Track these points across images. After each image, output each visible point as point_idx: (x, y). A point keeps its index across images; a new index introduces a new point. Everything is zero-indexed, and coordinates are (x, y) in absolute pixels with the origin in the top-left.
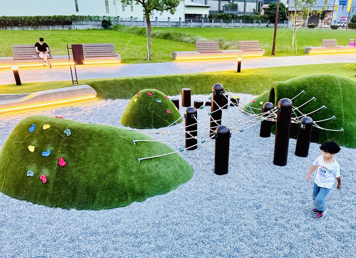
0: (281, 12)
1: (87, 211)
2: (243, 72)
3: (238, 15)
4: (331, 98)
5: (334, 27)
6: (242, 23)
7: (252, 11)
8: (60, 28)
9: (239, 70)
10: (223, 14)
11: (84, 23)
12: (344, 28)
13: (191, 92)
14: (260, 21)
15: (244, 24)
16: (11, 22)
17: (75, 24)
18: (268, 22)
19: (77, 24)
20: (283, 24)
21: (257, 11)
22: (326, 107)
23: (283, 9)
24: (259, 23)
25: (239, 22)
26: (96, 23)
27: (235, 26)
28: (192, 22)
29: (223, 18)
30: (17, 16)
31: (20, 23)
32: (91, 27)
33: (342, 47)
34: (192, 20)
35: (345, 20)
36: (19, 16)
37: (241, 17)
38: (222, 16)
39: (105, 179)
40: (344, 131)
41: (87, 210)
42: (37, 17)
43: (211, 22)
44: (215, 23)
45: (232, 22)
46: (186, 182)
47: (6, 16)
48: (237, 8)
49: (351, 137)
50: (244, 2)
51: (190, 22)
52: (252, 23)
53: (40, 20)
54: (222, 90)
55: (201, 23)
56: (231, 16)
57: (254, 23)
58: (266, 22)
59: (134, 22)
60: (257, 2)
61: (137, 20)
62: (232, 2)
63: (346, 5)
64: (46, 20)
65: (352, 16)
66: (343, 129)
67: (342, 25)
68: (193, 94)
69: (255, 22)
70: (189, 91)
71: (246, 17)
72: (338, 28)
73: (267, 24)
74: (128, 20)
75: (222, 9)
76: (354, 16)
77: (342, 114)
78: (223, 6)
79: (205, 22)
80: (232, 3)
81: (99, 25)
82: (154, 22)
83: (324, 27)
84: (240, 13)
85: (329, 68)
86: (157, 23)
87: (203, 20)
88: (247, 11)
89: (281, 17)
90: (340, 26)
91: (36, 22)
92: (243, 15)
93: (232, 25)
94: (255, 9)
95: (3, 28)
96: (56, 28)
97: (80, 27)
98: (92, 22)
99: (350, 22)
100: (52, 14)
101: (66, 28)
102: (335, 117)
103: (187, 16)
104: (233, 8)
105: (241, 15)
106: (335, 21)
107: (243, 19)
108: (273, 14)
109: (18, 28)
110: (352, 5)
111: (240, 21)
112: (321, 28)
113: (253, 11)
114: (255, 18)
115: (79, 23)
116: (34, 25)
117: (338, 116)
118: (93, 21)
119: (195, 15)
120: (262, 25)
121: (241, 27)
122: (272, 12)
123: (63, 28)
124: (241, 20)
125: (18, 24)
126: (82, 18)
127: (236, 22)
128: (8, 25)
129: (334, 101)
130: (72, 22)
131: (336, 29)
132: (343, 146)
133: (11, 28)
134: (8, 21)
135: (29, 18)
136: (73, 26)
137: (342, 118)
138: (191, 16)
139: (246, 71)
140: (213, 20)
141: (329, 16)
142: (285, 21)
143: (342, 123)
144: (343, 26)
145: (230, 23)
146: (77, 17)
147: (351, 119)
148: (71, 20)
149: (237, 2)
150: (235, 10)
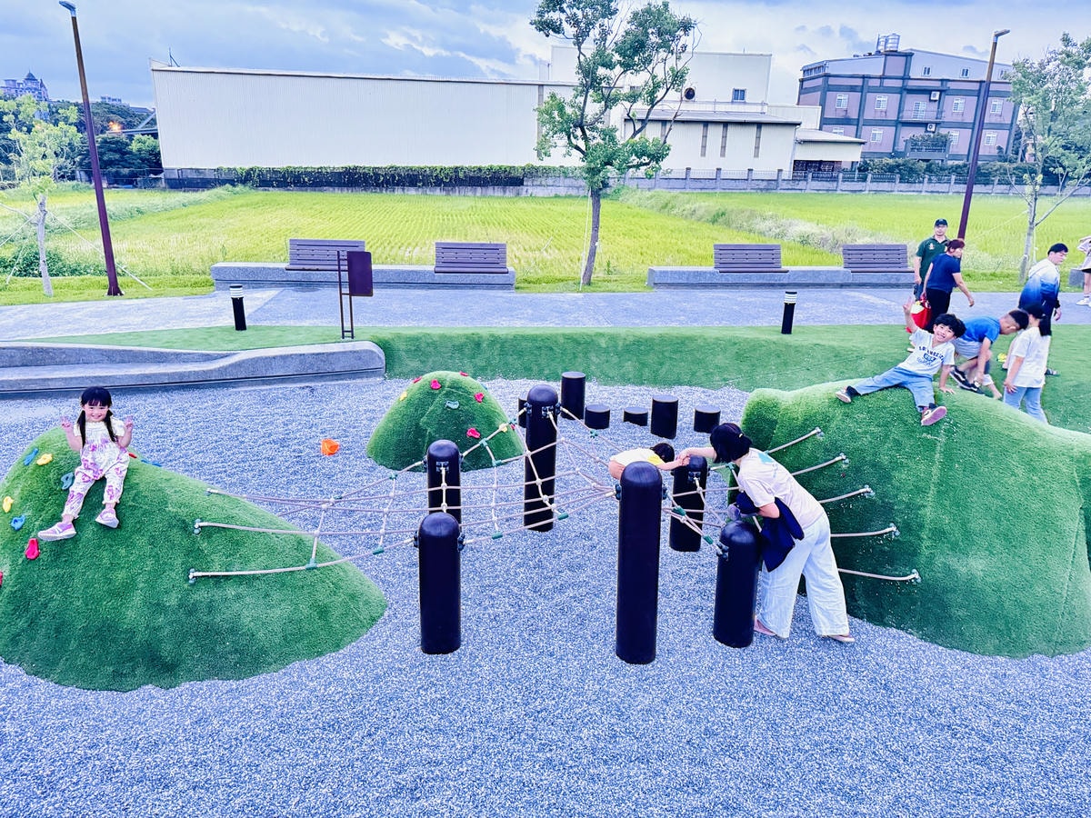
1: (42, 681)
2: (799, 333)
3: (948, 163)
4: (897, 466)
6: (955, 183)
7: (995, 152)
8: (498, 192)
9: (786, 329)
10: (900, 161)
11: (550, 181)
14: (1014, 179)
16: (404, 178)
17: (529, 184)
18: (1040, 182)
19: (535, 183)
21: (1009, 152)
22: (873, 494)
24: (1009, 184)
25: (948, 182)
26: (575, 183)
27: (932, 192)
28: (810, 180)
29: (900, 170)
30: (417, 165)
31: (420, 181)
32: (562, 191)
34: (810, 175)
36: (422, 166)
37: (954, 170)
38: (898, 166)
40: (919, 581)
41: (43, 679)
42: (456, 170)
43: (864, 179)
44: (875, 183)
45: (926, 180)
46: (320, 654)
47: (398, 166)
48: (945, 145)
49: (944, 606)
50: (971, 130)
51: (806, 180)
52: (987, 184)
53: (461, 175)
55: (835, 184)
56: (924, 165)
60: (1011, 130)
61: (671, 176)
62: (933, 129)
64: (471, 174)
66: (917, 576)
69: (996, 182)
70: (580, 380)
75: (901, 147)
77: (921, 526)
78: (906, 141)
79: (845, 180)
80: (934, 132)
81: (581, 186)
84: (955, 157)
87: (841, 175)
91: (451, 179)
93: (924, 189)
94: (1004, 147)
95: (386, 190)
96: (490, 190)
97: (539, 192)
98: (568, 182)
100: (485, 164)
101: (511, 191)
102: (894, 529)
103: (801, 166)
104: (936, 145)
105: (956, 162)
107: (958, 174)
109: (416, 190)
111: (950, 180)
113: (997, 151)
114: (996, 171)
115: (539, 183)
116: (446, 184)
117: (906, 528)
118: (570, 177)
119: (821, 162)
123: (505, 192)
124: (953, 177)
125: (416, 182)
126: (546, 172)
127: (939, 181)
128: (398, 185)
129: (903, 476)
130: (525, 179)
132: (911, 634)
133: (403, 189)
134: (399, 175)
135: (439, 170)
136: (525, 188)
137: (920, 539)
138: (811, 166)
140: (870, 176)
143: (915, 553)
145: (920, 182)
146: (537, 170)
147: (954, 547)
148: (524, 177)
149: (948, 130)
150: (940, 150)
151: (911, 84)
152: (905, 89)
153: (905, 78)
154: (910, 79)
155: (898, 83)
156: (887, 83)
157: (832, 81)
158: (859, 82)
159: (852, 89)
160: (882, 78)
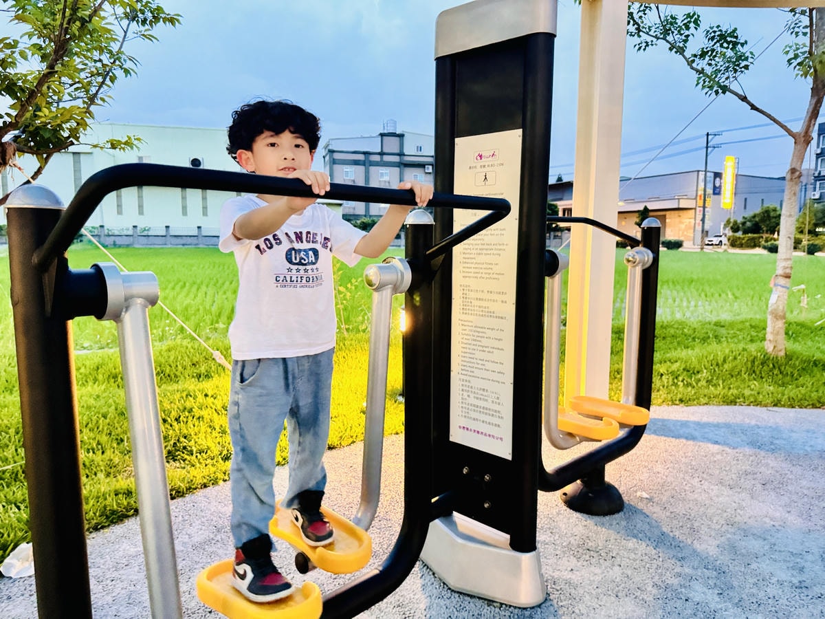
59: (140, 237)
61: (149, 233)
74: (125, 233)
82: (192, 238)
86: (200, 239)
141: (688, 221)
151: (407, 159)
152: (402, 164)
153: (401, 154)
154: (404, 155)
155: (396, 159)
156: (386, 158)
157: (337, 156)
158: (361, 157)
159: (356, 163)
160: (382, 154)
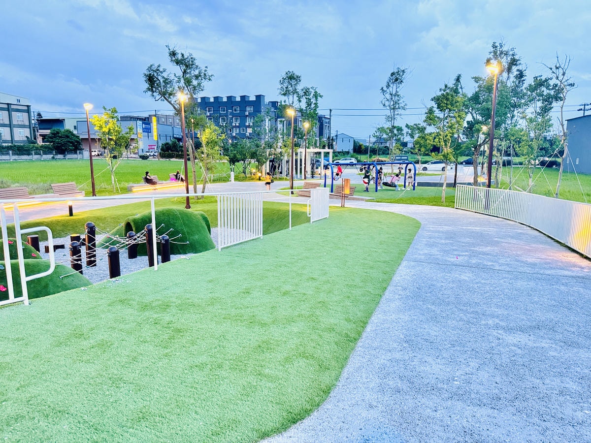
0: (70, 141)
2: (75, 215)
3: (3, 144)
4: (175, 223)
5: (144, 158)
6: (12, 155)
9: (71, 214)
12: (155, 158)
13: (40, 238)
14: (42, 152)
15: (16, 156)
18: (54, 153)
20: (76, 155)
21: (33, 139)
22: (173, 229)
23: (73, 136)
24: (40, 154)
25: (8, 154)
33: (164, 182)
35: (154, 148)
37: (9, 148)
39: (41, 293)
50: (9, 128)
52: (29, 154)
54: (94, 226)
57: (32, 155)
58: (51, 153)
60: (30, 128)
63: (150, 132)
65: (160, 145)
66: (188, 242)
67: (152, 154)
68: (41, 241)
70: (37, 238)
71: (17, 147)
72: (148, 158)
73: (52, 156)
76: (162, 144)
77: (185, 233)
83: (131, 158)
84: (5, 142)
85: (160, 203)
88: (16, 138)
89: (71, 146)
90: (150, 155)
92: (10, 144)
94: (29, 136)
99: (160, 151)
102: (181, 235)
106: (143, 150)
107: (13, 150)
108: (59, 143)
110: (158, 133)
112: (128, 158)
113: (26, 138)
114: (31, 148)
120: (45, 156)
121: (12, 160)
122: (57, 140)
124: (11, 152)
129: (177, 225)
131: (146, 159)
139: (80, 214)
141: (134, 144)
142: (78, 152)
143: (186, 238)
144: (154, 155)
147: (192, 235)
